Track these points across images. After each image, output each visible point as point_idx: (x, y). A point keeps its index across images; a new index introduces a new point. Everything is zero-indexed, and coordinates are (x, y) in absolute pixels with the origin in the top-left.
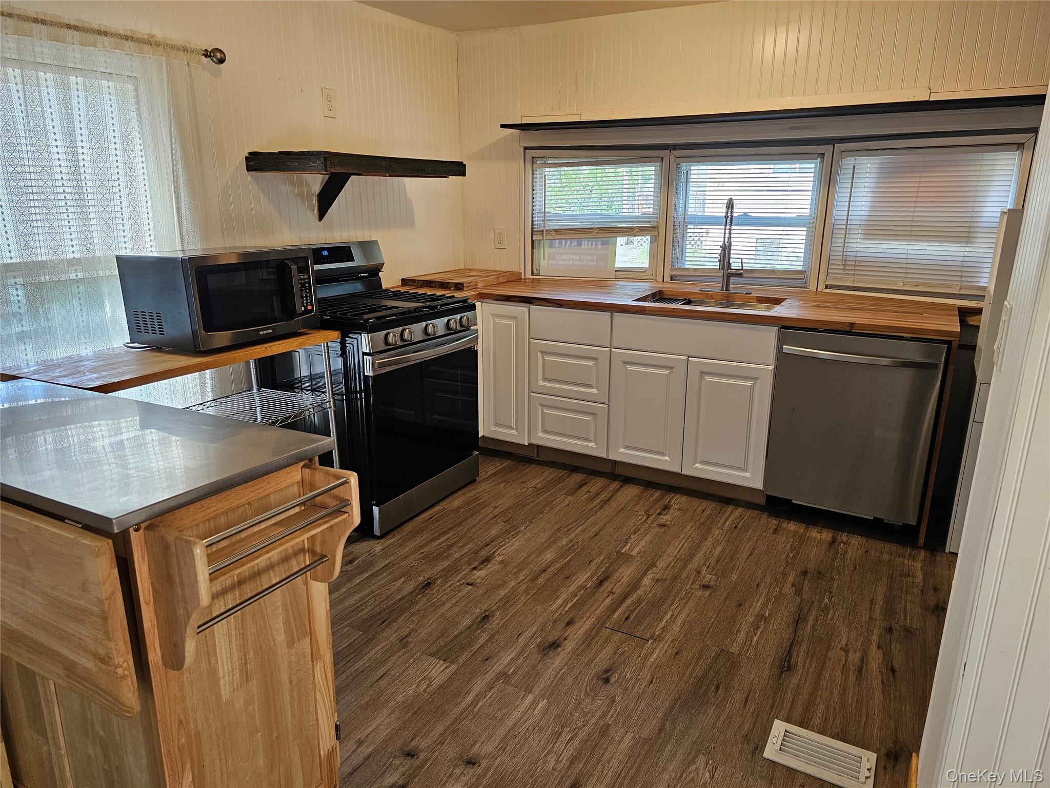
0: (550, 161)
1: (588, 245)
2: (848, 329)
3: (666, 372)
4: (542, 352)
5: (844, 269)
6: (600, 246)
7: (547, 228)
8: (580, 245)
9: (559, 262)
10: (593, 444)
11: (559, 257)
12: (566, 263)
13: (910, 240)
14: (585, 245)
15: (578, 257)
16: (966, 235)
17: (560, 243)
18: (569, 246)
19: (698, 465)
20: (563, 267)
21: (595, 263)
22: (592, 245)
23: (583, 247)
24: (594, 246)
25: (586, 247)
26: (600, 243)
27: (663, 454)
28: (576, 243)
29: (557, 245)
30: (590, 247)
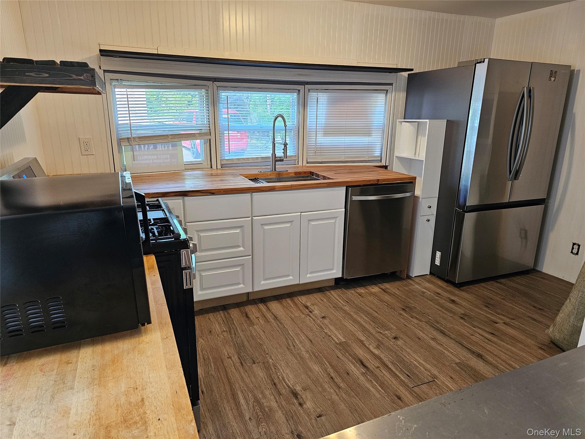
0: (124, 83)
1: (162, 148)
2: (376, 183)
3: (288, 225)
4: (197, 231)
5: (315, 153)
6: (171, 148)
7: (133, 136)
8: (155, 148)
9: (141, 162)
10: (242, 285)
11: (141, 158)
12: (147, 162)
13: (345, 136)
14: (159, 147)
15: (156, 157)
16: (368, 134)
17: (140, 147)
18: (148, 149)
19: (308, 275)
20: (146, 165)
21: (169, 160)
22: (165, 147)
23: (158, 149)
24: (166, 148)
25: (161, 149)
26: (170, 145)
27: (288, 276)
28: (152, 147)
29: (137, 149)
30: (163, 148)
